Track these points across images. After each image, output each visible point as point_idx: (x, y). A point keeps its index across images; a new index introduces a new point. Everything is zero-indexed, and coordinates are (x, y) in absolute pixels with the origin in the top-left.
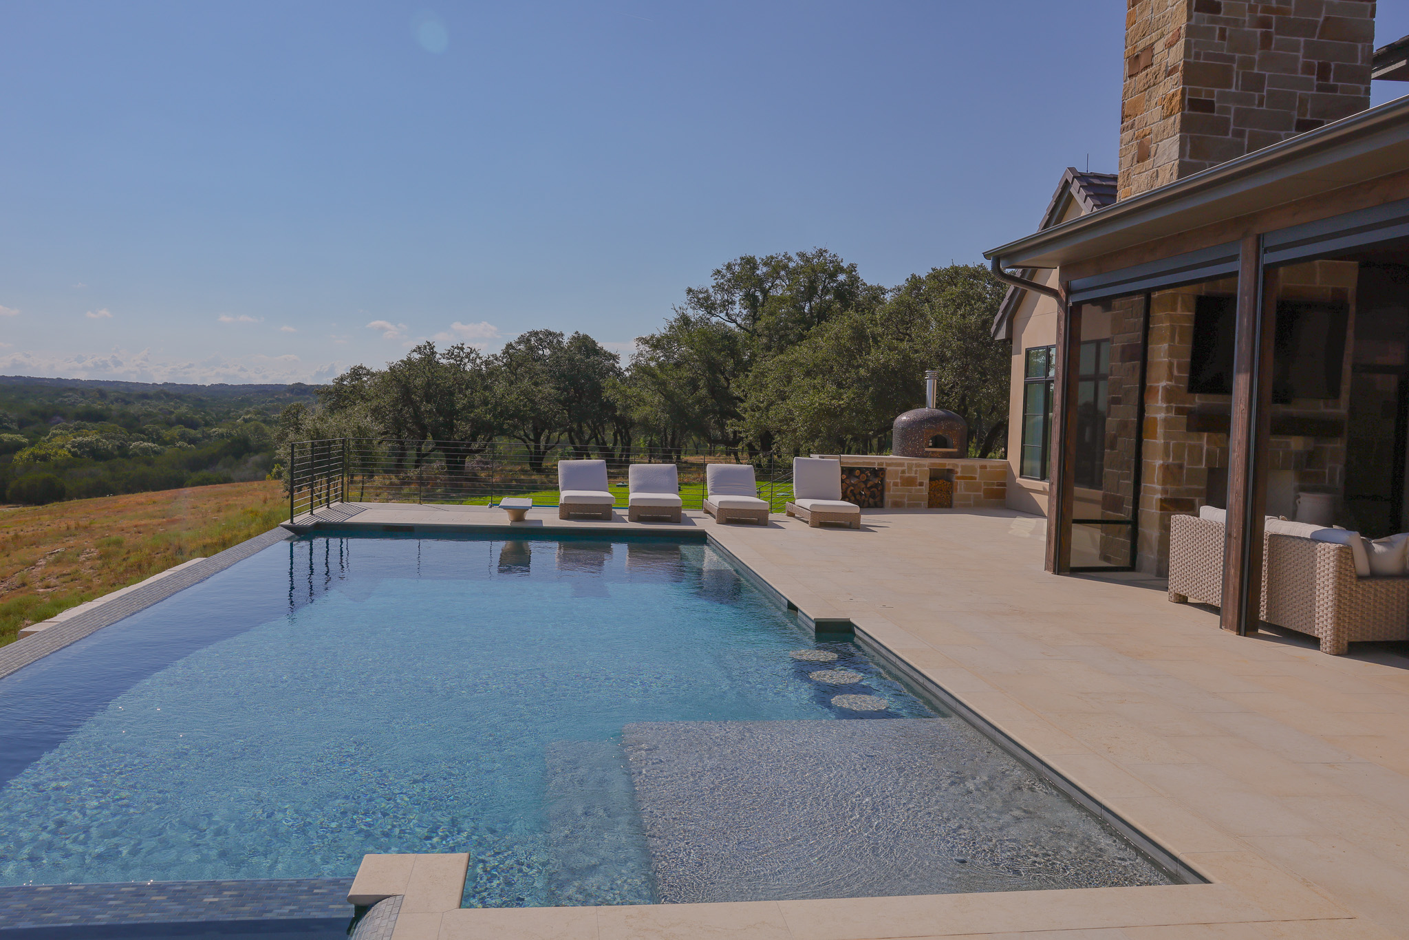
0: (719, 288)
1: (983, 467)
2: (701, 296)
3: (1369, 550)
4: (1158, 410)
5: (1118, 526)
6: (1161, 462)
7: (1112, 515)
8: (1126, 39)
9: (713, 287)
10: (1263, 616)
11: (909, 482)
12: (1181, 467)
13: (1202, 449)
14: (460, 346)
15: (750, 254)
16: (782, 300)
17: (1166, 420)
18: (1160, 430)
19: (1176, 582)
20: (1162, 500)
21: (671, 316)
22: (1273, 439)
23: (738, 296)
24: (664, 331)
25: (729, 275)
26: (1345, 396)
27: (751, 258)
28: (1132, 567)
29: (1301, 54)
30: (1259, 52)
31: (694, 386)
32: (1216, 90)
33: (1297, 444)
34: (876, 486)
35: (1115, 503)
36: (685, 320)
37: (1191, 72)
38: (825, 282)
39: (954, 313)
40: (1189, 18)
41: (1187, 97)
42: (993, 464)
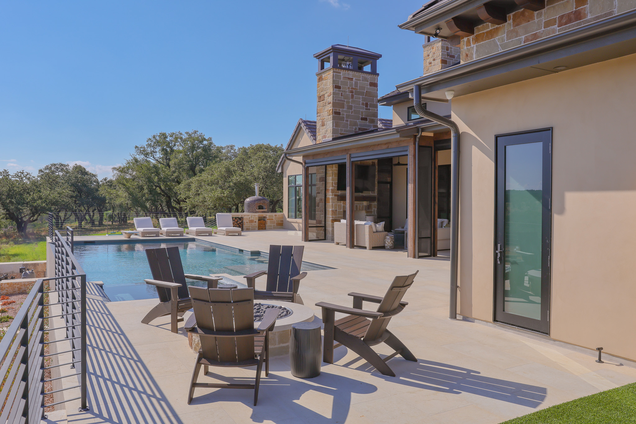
0: (149, 145)
1: (276, 215)
2: (142, 149)
3: (376, 226)
4: (330, 195)
5: (321, 228)
6: (331, 209)
7: (319, 225)
8: (317, 91)
9: (147, 145)
10: (355, 244)
11: (251, 221)
12: (336, 210)
13: (341, 206)
14: (22, 172)
15: (163, 132)
16: (180, 152)
17: (332, 198)
18: (331, 201)
19: (336, 241)
20: (332, 220)
21: (130, 158)
22: (356, 202)
23: (158, 149)
24: (125, 165)
25: (154, 141)
26: (376, 191)
27: (164, 134)
28: (325, 239)
29: (361, 100)
30: (351, 99)
31: (141, 188)
32: (341, 109)
33: (365, 203)
34: (240, 223)
35: (320, 222)
36: (136, 161)
37: (334, 105)
38: (198, 145)
39: (262, 162)
40: (333, 90)
41: (334, 111)
42: (279, 214)
